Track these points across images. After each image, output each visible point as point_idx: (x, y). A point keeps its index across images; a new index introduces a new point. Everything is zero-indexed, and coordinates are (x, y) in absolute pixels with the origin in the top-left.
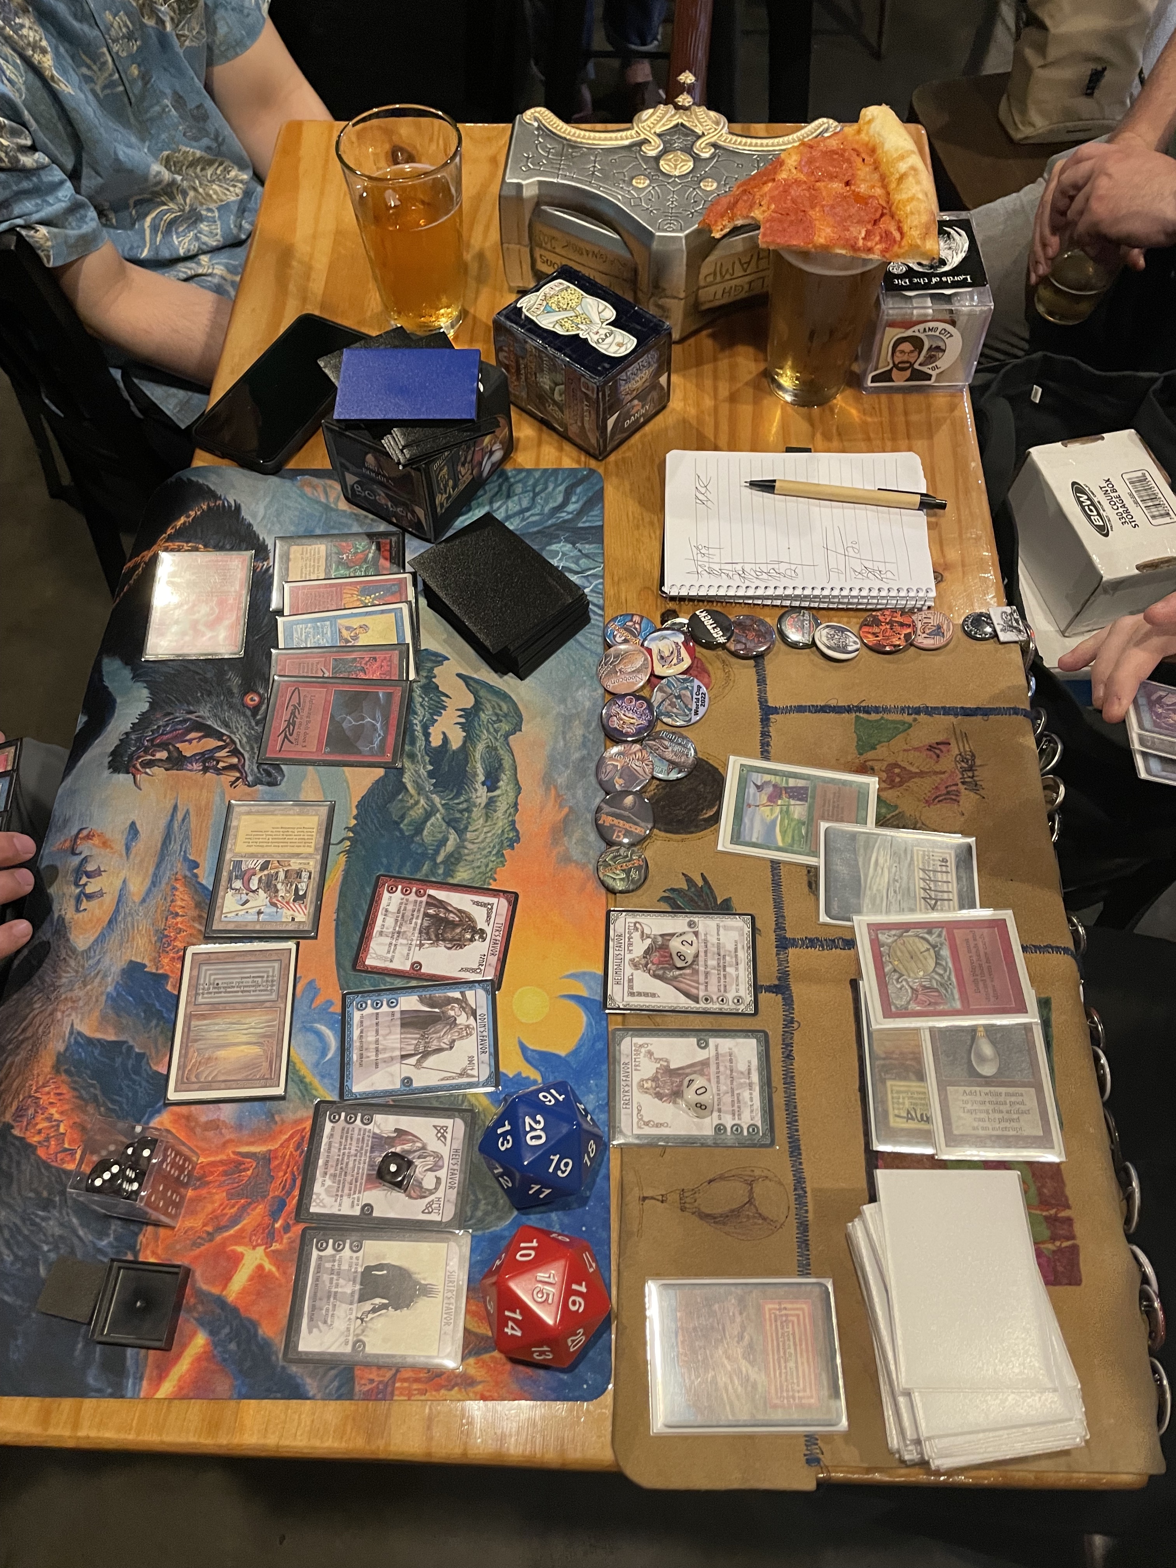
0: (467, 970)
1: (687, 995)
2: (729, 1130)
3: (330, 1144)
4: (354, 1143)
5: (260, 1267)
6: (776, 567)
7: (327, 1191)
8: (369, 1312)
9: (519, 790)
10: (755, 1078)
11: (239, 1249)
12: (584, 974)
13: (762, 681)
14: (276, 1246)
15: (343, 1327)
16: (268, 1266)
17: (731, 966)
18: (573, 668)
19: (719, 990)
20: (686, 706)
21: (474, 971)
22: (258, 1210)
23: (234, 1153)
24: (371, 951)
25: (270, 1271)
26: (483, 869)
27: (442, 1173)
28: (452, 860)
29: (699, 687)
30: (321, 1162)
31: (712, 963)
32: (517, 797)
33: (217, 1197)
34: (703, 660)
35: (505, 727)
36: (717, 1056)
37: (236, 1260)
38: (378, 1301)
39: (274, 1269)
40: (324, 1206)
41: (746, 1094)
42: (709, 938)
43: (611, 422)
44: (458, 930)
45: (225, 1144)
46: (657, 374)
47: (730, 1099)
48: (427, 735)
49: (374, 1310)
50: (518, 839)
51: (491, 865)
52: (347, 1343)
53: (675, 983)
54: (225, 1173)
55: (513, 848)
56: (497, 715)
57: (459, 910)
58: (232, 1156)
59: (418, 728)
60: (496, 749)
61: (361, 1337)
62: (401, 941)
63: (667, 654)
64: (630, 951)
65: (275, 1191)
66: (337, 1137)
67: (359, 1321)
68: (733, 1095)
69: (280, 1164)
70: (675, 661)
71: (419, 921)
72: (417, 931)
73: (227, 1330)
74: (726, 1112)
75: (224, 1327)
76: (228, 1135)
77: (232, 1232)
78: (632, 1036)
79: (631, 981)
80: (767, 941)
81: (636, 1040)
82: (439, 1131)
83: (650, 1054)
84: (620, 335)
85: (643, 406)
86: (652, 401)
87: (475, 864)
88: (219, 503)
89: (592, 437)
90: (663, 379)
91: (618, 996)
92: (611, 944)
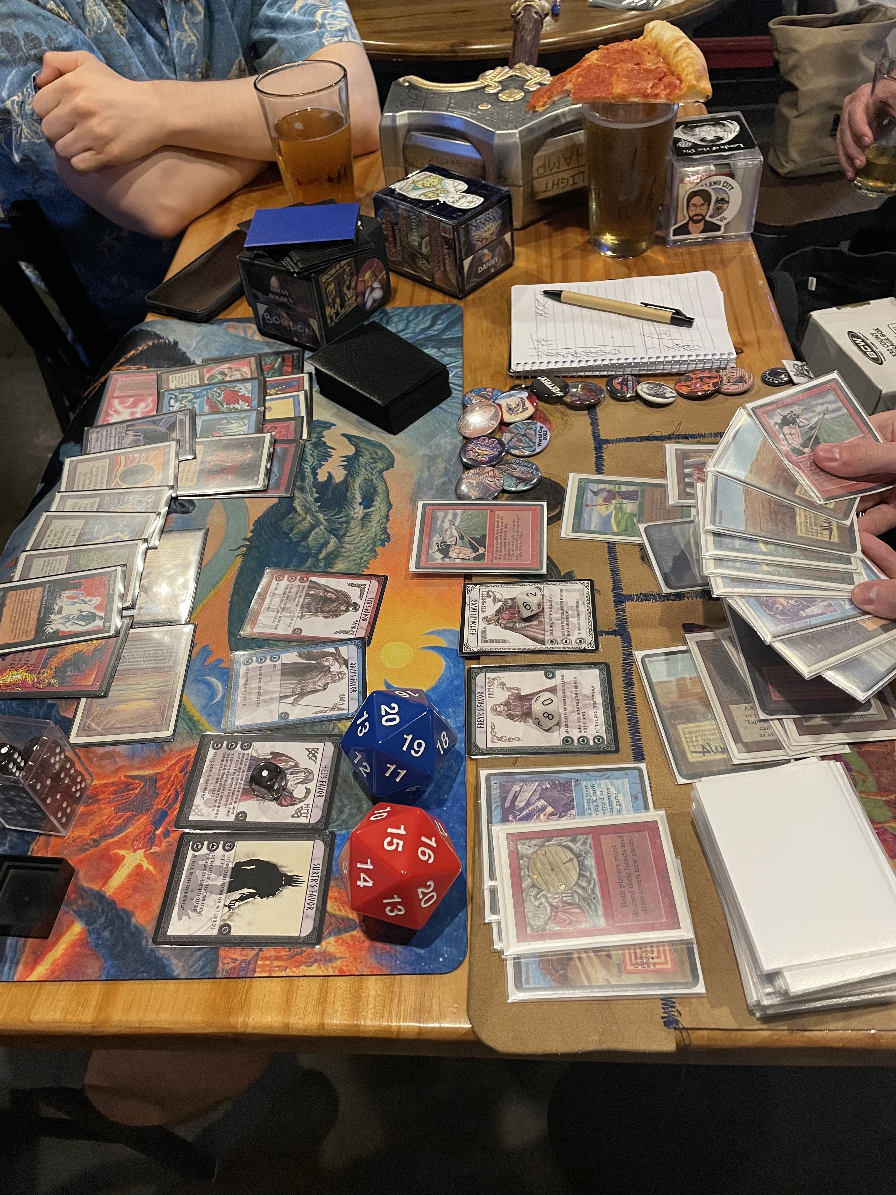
0: (341, 632)
1: (534, 639)
2: (576, 741)
3: (211, 767)
4: (233, 765)
5: (139, 866)
6: (603, 349)
7: (206, 803)
8: (236, 901)
9: (390, 506)
10: (599, 699)
11: (121, 852)
12: (445, 631)
13: (594, 423)
14: (155, 849)
15: (211, 915)
16: (146, 865)
17: (573, 617)
18: (437, 425)
19: (563, 635)
20: (531, 441)
21: (347, 632)
22: (142, 820)
23: (125, 776)
24: (259, 622)
25: (148, 870)
26: (358, 561)
27: (312, 786)
28: (332, 556)
29: (541, 427)
30: (202, 780)
31: (556, 615)
32: (388, 512)
33: (105, 811)
34: (545, 412)
35: (380, 466)
36: (563, 684)
37: (118, 861)
38: (245, 891)
39: (151, 868)
40: (202, 815)
41: (591, 713)
42: (553, 598)
43: (467, 263)
44: (335, 605)
45: (117, 770)
46: (501, 233)
47: (576, 717)
48: (315, 474)
49: (242, 899)
50: (388, 539)
51: (365, 558)
52: (213, 927)
53: (523, 632)
54: (115, 792)
55: (384, 546)
56: (374, 458)
57: (336, 591)
58: (123, 778)
59: (308, 470)
60: (372, 480)
61: (228, 922)
62: (285, 614)
63: (514, 406)
64: (484, 612)
65: (158, 805)
66: (218, 761)
67: (227, 908)
68: (578, 713)
69: (165, 785)
70: (521, 410)
71: (301, 600)
72: (299, 606)
73: (102, 920)
74: (572, 727)
75: (100, 917)
76: (120, 762)
77: (116, 838)
78: (486, 672)
79: (484, 632)
80: (605, 596)
81: (489, 675)
82: (310, 752)
83: (503, 685)
84: (470, 197)
85: (492, 258)
86: (500, 255)
87: (352, 558)
88: (162, 341)
89: (453, 277)
90: (507, 237)
91: (473, 644)
92: (467, 607)
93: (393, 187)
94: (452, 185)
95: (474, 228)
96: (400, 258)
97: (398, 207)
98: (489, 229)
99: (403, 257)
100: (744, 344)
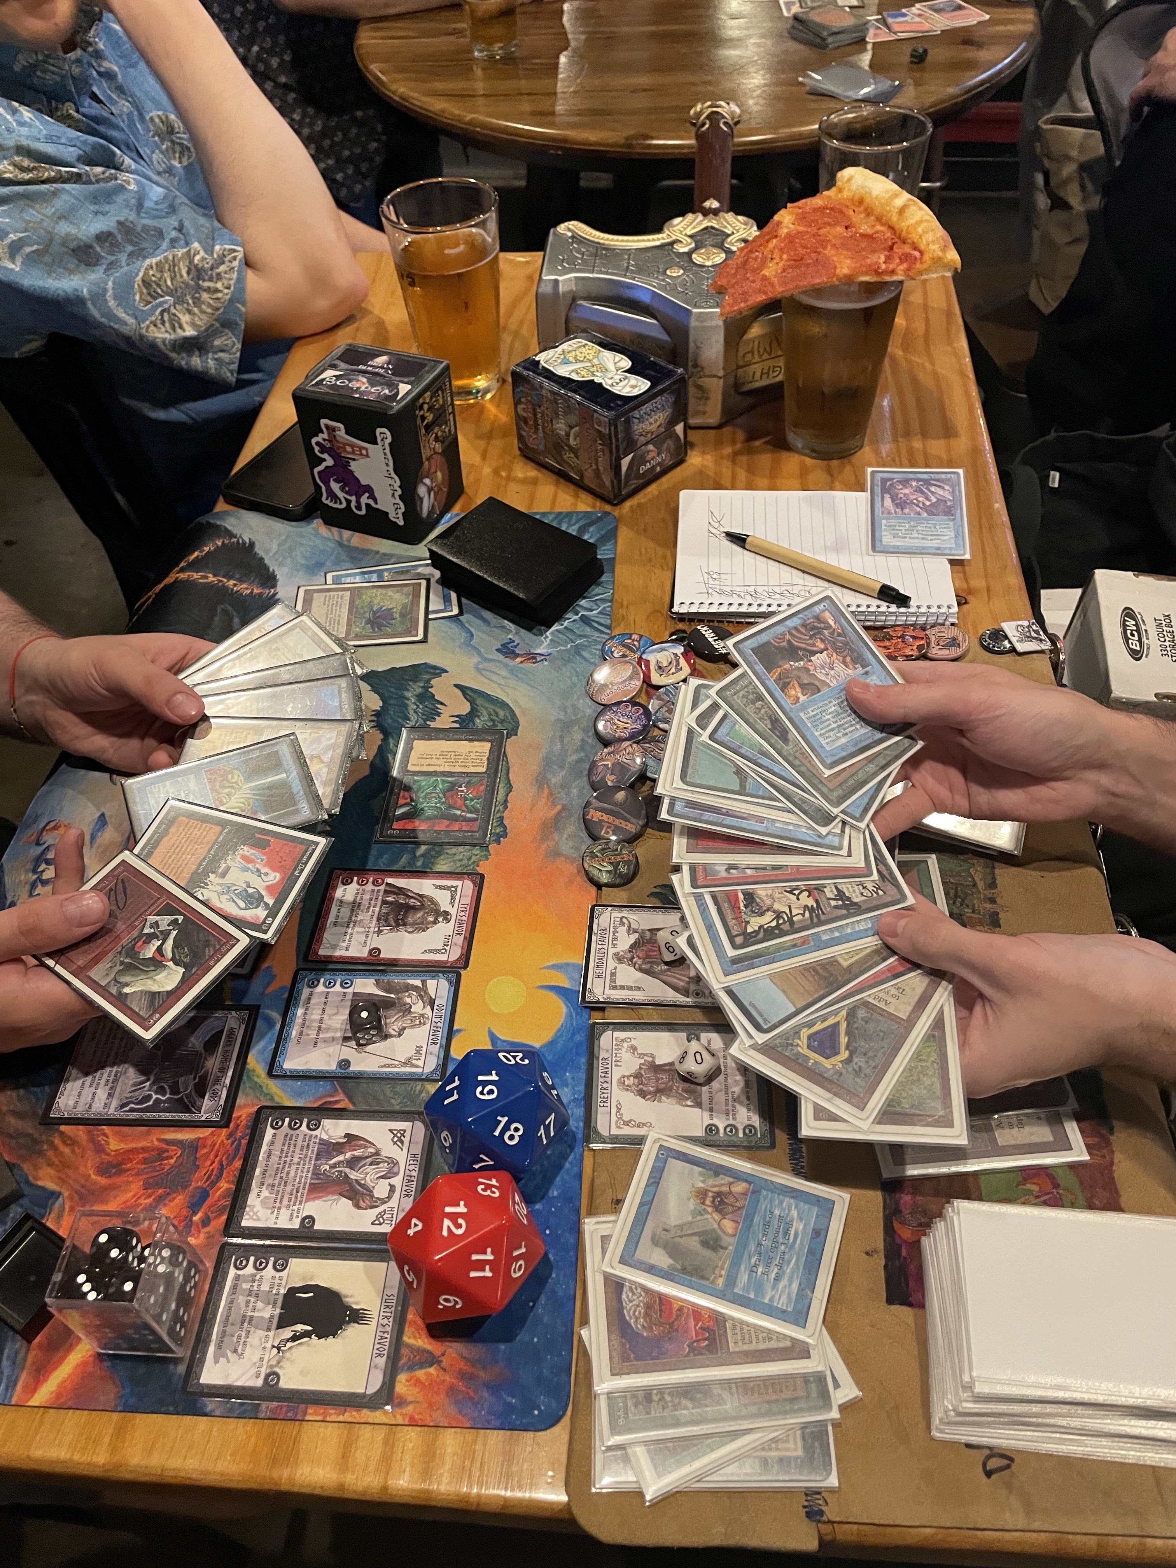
2: (720, 1133)
3: (270, 1152)
6: (789, 588)
7: (264, 1201)
9: (510, 788)
12: (567, 967)
15: (256, 1357)
18: (575, 679)
21: (438, 951)
22: (176, 1202)
23: (159, 1142)
24: (324, 941)
26: (465, 862)
28: (433, 853)
30: (258, 1170)
32: (507, 795)
33: (133, 1186)
40: (259, 1219)
41: (742, 1093)
43: (625, 462)
45: (150, 1131)
46: (672, 423)
47: (723, 1100)
50: (505, 834)
51: (474, 859)
52: (258, 1376)
53: (664, 978)
54: (145, 1161)
55: (499, 842)
56: (493, 721)
58: (156, 1143)
63: (665, 664)
64: (615, 945)
65: (198, 1182)
66: (278, 1145)
68: (727, 1093)
74: (717, 1113)
78: (613, 1030)
79: (613, 974)
81: (617, 1034)
82: (395, 1136)
83: (634, 1049)
84: (634, 379)
85: (659, 454)
86: (668, 449)
87: (457, 857)
88: (234, 540)
89: (607, 479)
90: (679, 428)
91: (599, 991)
92: (594, 938)
93: (537, 359)
94: (611, 361)
95: (636, 421)
96: (542, 447)
97: (542, 387)
98: (656, 421)
99: (546, 446)
100: (970, 591)
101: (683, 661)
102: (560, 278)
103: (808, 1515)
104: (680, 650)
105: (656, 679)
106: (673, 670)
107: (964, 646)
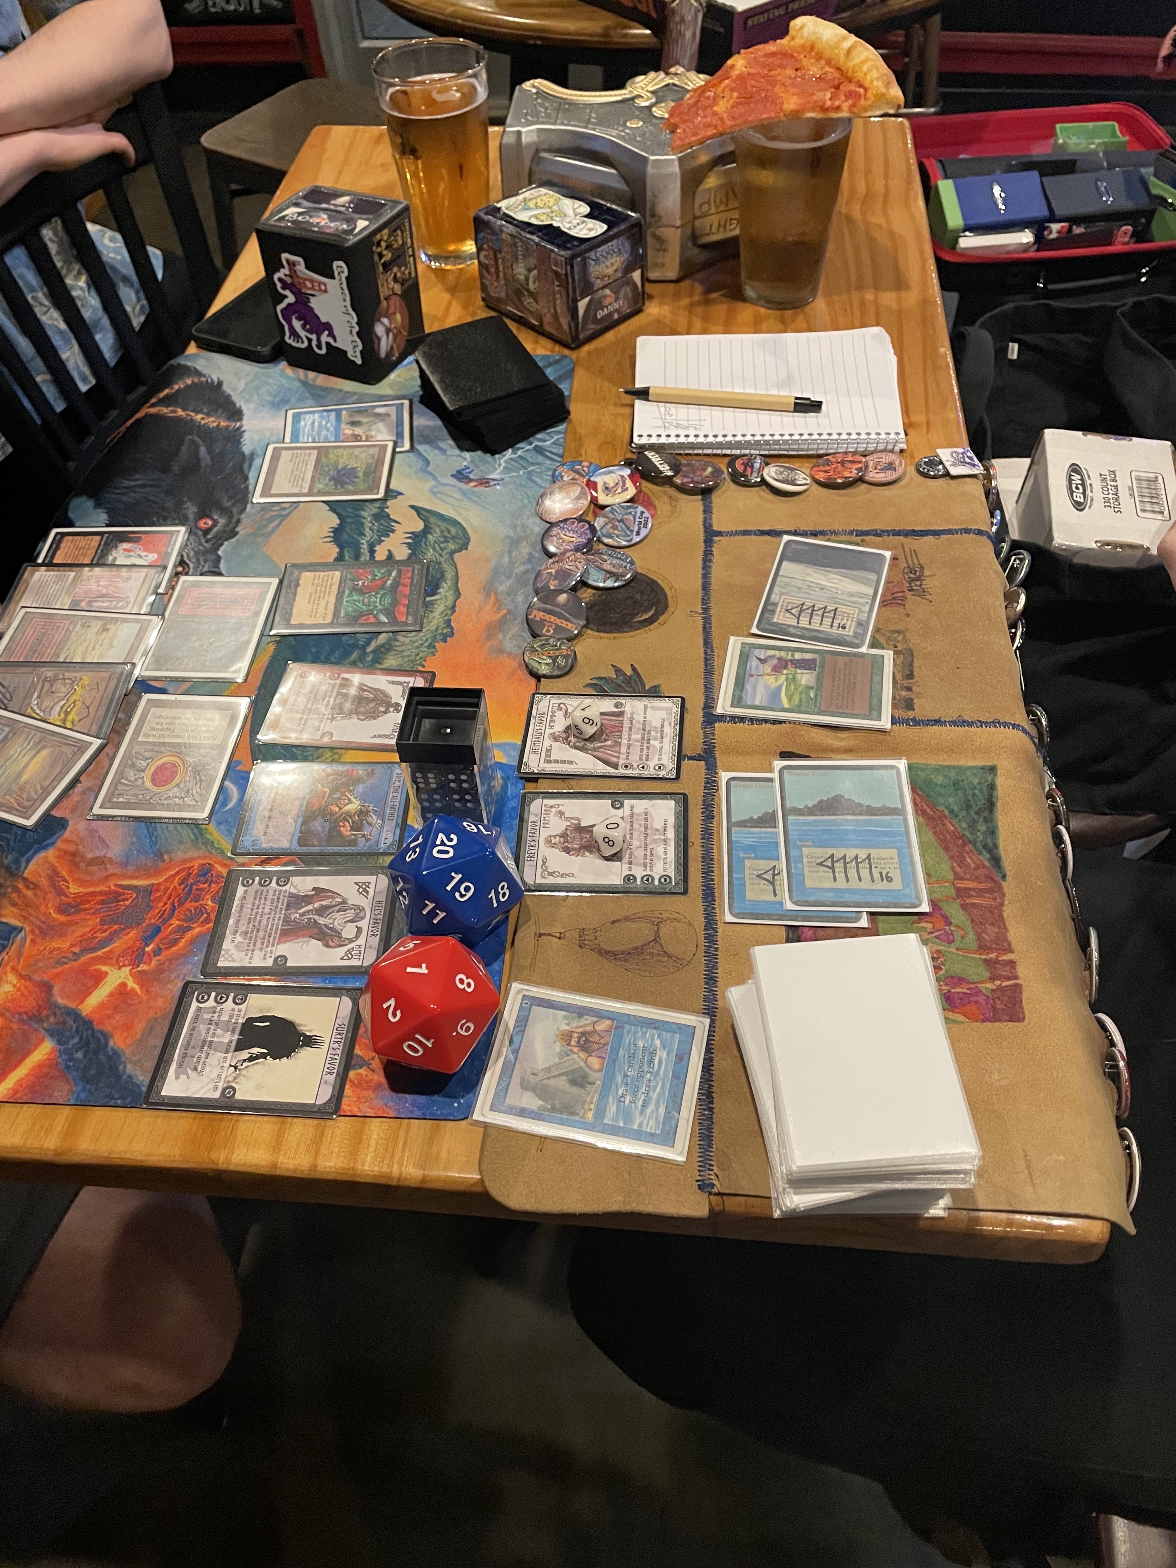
1: (607, 763)
2: (639, 880)
5: (124, 985)
7: (238, 947)
9: (458, 594)
10: (671, 834)
11: (104, 968)
12: (504, 746)
13: (708, 510)
14: (143, 967)
15: (214, 1074)
16: (131, 984)
17: (655, 739)
18: (526, 501)
19: (641, 759)
20: (628, 528)
21: (386, 737)
22: (131, 935)
23: (115, 885)
25: (132, 989)
26: (413, 657)
28: (382, 650)
29: (643, 513)
30: (231, 923)
31: (636, 736)
32: (455, 601)
33: (90, 922)
34: (650, 494)
35: (452, 546)
36: (632, 816)
37: (99, 978)
39: (137, 987)
41: (660, 850)
42: (635, 716)
43: (582, 305)
45: (107, 878)
46: (628, 269)
47: (642, 854)
48: (372, 552)
50: (452, 634)
51: (421, 654)
52: (216, 1089)
53: (595, 753)
54: (102, 902)
55: (445, 642)
56: (445, 537)
58: (113, 888)
59: (365, 546)
60: (440, 563)
61: (233, 1085)
62: (312, 715)
63: (612, 485)
64: (551, 727)
65: (152, 919)
68: (646, 849)
69: (161, 897)
72: (330, 707)
73: (76, 1040)
74: (636, 865)
75: (73, 1037)
76: (111, 869)
77: (99, 953)
78: (543, 798)
79: (549, 751)
80: (695, 717)
81: (546, 801)
82: (360, 887)
83: (561, 813)
84: (591, 223)
85: (616, 300)
86: (626, 296)
87: (405, 654)
89: (565, 322)
90: (636, 275)
91: (534, 763)
92: (532, 720)
93: (498, 205)
94: (570, 207)
95: (592, 262)
96: (503, 295)
97: (502, 231)
98: (612, 264)
99: (507, 295)
101: (629, 483)
102: (523, 130)
103: (700, 1187)
104: (627, 472)
105: (603, 499)
106: (619, 490)
107: (900, 471)
